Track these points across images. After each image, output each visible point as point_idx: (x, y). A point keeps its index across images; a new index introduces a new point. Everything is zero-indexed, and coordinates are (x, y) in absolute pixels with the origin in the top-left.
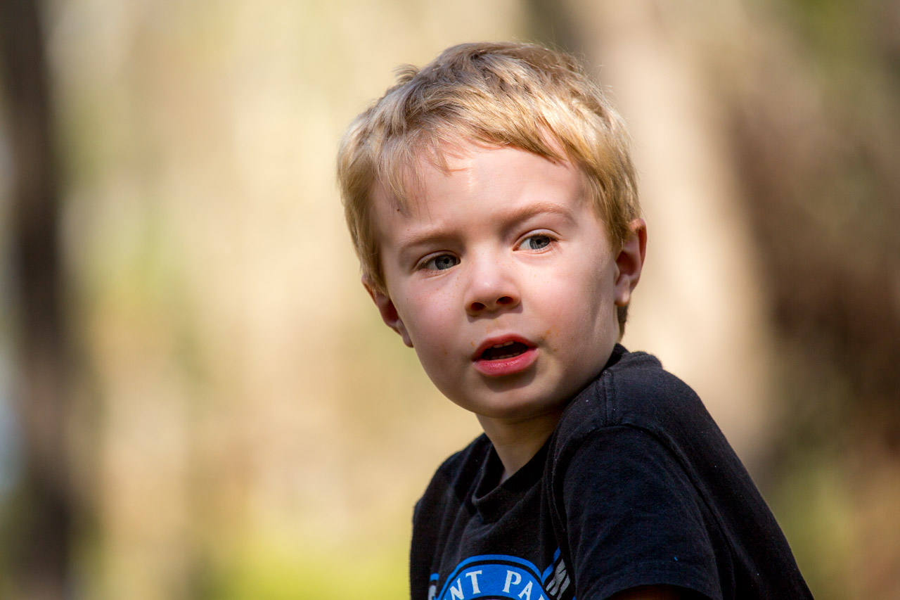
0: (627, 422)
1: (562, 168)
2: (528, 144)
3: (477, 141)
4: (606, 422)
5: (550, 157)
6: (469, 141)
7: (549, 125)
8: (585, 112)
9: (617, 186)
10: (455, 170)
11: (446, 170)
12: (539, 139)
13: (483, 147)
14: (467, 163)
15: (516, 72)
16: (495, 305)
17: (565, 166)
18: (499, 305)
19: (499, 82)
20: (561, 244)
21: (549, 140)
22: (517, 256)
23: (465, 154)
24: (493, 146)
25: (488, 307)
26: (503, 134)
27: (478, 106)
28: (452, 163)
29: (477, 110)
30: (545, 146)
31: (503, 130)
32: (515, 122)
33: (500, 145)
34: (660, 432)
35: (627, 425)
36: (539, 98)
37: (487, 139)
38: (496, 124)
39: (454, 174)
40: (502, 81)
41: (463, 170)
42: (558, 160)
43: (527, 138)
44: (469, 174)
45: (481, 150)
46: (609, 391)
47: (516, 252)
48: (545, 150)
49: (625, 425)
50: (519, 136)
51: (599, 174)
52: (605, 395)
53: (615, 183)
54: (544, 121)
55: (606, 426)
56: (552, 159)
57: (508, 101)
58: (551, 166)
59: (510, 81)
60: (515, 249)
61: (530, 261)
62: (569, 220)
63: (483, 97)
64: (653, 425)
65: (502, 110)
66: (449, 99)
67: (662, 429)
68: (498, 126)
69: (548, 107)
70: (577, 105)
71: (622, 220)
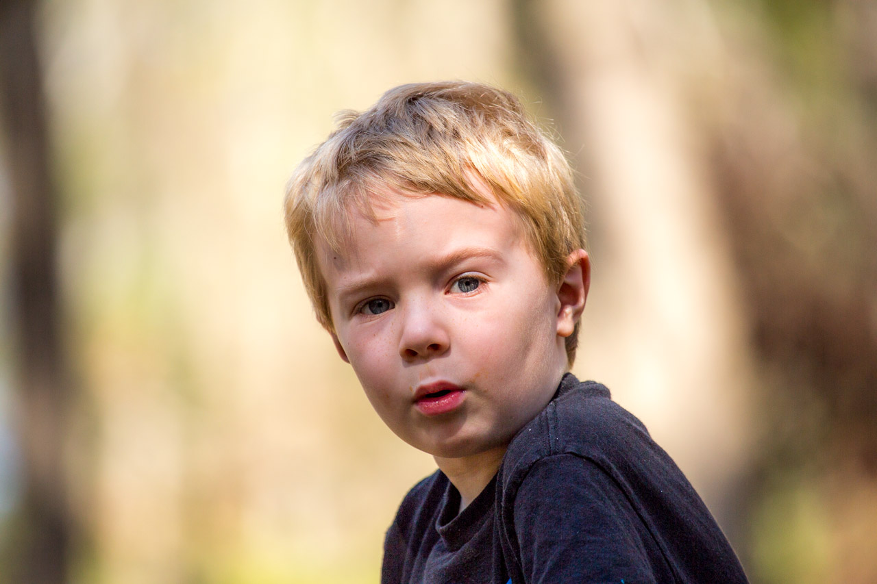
0: (570, 450)
1: (489, 211)
2: (453, 191)
3: (403, 191)
4: (550, 451)
5: (477, 202)
6: (396, 192)
7: (477, 170)
8: (516, 151)
9: (551, 223)
10: (382, 220)
11: (374, 221)
12: (466, 186)
13: (408, 196)
14: (395, 213)
15: (446, 117)
16: (426, 351)
17: (493, 209)
18: (431, 351)
19: (427, 129)
20: (491, 285)
21: (477, 185)
22: (449, 300)
23: (391, 204)
24: (417, 194)
25: (420, 353)
26: (429, 183)
27: (403, 156)
28: (379, 214)
29: (402, 159)
30: (472, 192)
31: (428, 178)
32: (441, 170)
33: (425, 194)
34: (602, 461)
35: (571, 453)
36: (468, 142)
37: (413, 189)
38: (420, 173)
39: (381, 224)
40: (431, 127)
41: (391, 219)
42: (485, 204)
43: (453, 185)
44: (396, 223)
45: (407, 199)
46: (551, 419)
47: (449, 296)
48: (472, 196)
49: (568, 453)
50: (444, 184)
51: (532, 212)
52: (548, 424)
53: (548, 219)
54: (472, 166)
55: (550, 455)
56: (480, 203)
57: (435, 149)
58: (478, 210)
59: (439, 126)
60: (447, 292)
61: (462, 305)
62: (499, 261)
63: (409, 146)
64: (596, 453)
65: (428, 159)
66: (377, 149)
67: (604, 457)
68: (423, 176)
69: (475, 152)
70: (509, 145)
71: (558, 255)
